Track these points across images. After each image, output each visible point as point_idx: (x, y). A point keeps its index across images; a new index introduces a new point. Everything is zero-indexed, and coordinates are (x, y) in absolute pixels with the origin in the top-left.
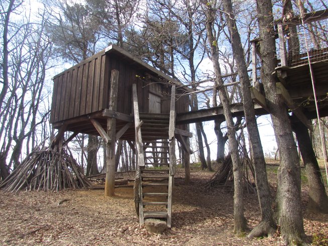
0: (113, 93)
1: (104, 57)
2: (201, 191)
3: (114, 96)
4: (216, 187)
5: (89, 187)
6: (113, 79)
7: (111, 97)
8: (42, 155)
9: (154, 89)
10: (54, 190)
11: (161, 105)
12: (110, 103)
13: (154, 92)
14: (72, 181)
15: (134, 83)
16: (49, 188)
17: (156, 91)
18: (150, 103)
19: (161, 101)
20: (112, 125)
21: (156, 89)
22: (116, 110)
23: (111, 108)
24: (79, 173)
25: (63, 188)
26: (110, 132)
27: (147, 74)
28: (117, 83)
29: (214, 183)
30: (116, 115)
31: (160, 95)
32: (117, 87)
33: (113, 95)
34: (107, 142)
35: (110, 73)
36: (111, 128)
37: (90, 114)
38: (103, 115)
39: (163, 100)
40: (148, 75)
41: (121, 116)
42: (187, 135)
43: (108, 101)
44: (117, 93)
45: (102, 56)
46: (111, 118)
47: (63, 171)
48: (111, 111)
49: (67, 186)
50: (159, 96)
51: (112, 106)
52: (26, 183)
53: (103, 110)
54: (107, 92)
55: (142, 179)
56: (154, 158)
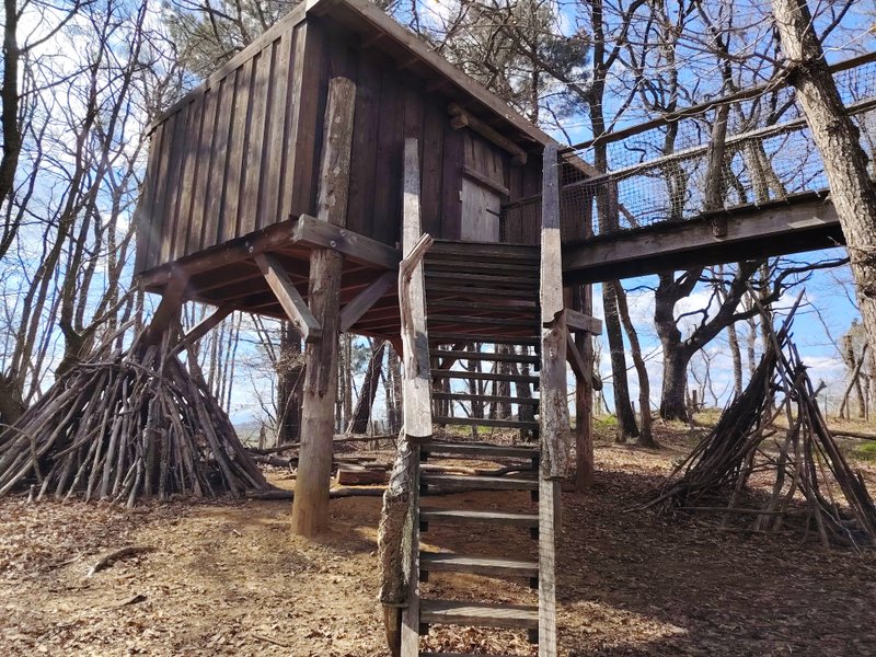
0: (333, 163)
1: (303, 30)
2: (640, 525)
3: (337, 171)
4: (692, 512)
5: (249, 492)
6: (332, 112)
7: (325, 173)
8: (103, 378)
9: (479, 165)
10: (120, 501)
11: (502, 221)
12: (323, 197)
13: (478, 174)
14: (190, 469)
15: (410, 135)
16: (109, 492)
17: (487, 174)
18: (465, 213)
19: (503, 208)
20: (328, 274)
21: (485, 165)
22: (342, 222)
23: (324, 216)
24: (220, 440)
25: (155, 491)
26: (320, 301)
27: (456, 109)
28: (350, 126)
29: (683, 493)
30: (340, 241)
31: (500, 185)
32: (349, 140)
33: (331, 169)
34: (307, 334)
35: (324, 91)
36: (324, 285)
37: (250, 237)
38: (295, 238)
39: (510, 206)
40: (460, 115)
41: (359, 245)
42: (584, 328)
43: (316, 190)
44: (346, 163)
45: (296, 27)
46: (323, 249)
47: (164, 432)
48: (322, 223)
49: (171, 487)
50: (496, 192)
51: (327, 206)
52: (31, 471)
53: (294, 219)
54: (310, 156)
55: (424, 487)
56: (472, 398)
